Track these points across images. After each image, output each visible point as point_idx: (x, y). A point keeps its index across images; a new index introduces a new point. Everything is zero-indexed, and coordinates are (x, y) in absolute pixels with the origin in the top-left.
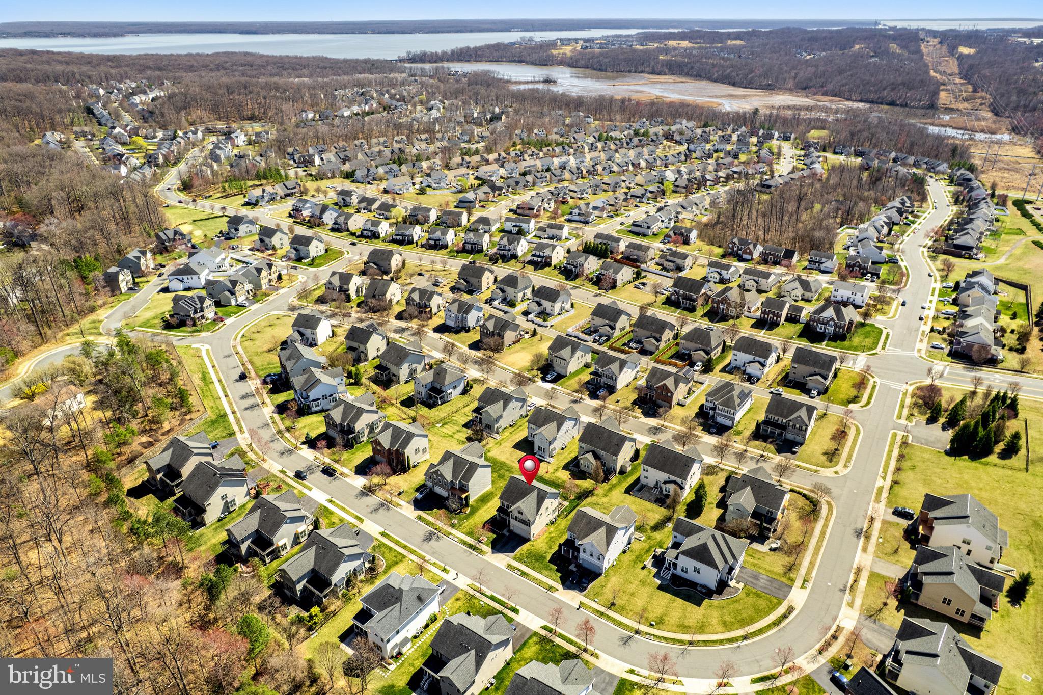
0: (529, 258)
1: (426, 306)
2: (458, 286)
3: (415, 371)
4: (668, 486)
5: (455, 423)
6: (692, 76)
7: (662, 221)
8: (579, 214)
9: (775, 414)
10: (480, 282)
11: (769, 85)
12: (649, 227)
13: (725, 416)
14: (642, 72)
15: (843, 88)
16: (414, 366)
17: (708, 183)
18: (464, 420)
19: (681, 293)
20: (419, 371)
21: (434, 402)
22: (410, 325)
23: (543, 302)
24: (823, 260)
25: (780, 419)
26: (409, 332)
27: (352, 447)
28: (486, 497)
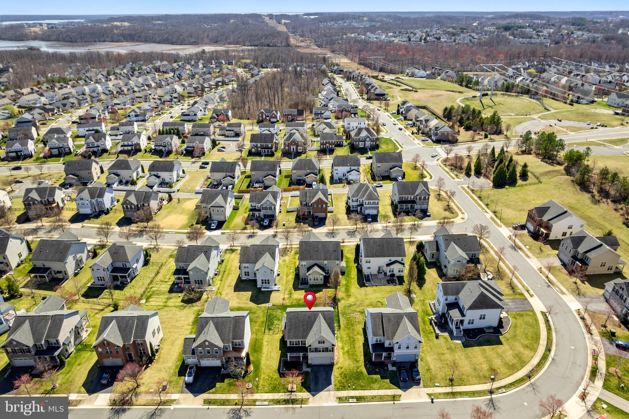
0: (119, 149)
1: (50, 203)
2: (67, 182)
3: (81, 260)
4: (392, 267)
5: (159, 293)
6: (141, 41)
7: (201, 110)
8: (136, 116)
9: (405, 194)
10: (91, 173)
11: (195, 42)
12: (195, 115)
13: (371, 207)
14: (104, 41)
15: (239, 40)
16: (78, 256)
17: (206, 89)
18: (166, 287)
19: (259, 145)
20: (84, 260)
21: (122, 283)
22: (40, 224)
23: (160, 174)
24: (323, 112)
25: (409, 196)
26: (44, 231)
27: (61, 365)
28: (255, 345)
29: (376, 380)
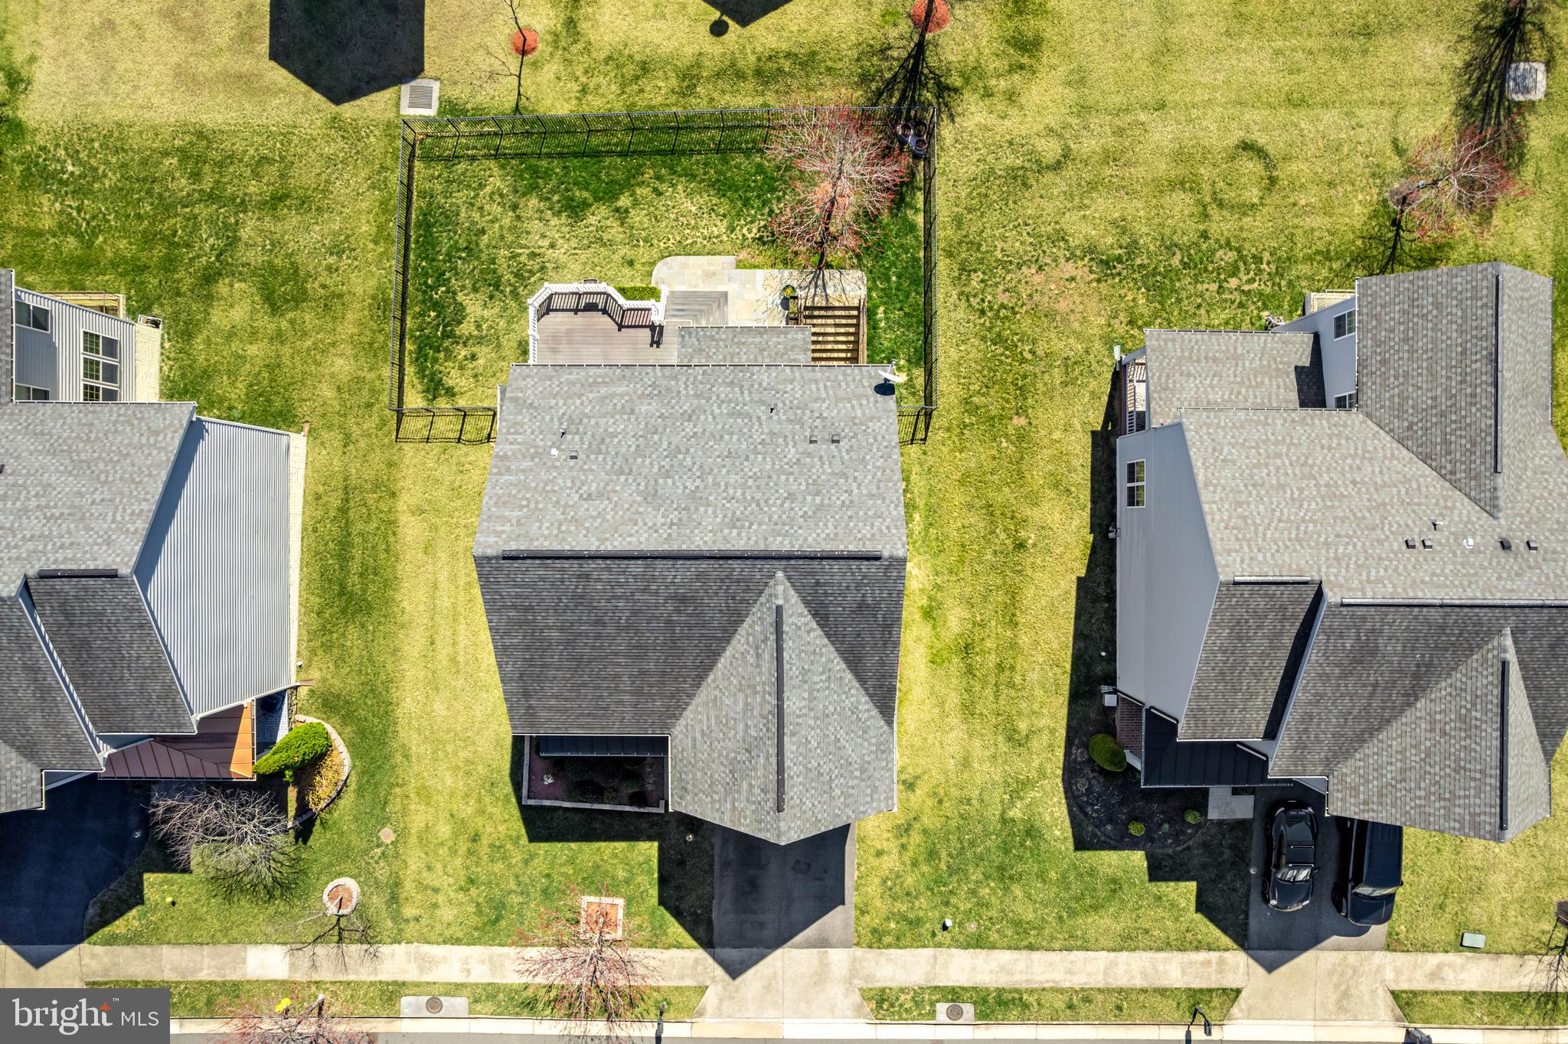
28: (344, 546)
29: (1115, 885)
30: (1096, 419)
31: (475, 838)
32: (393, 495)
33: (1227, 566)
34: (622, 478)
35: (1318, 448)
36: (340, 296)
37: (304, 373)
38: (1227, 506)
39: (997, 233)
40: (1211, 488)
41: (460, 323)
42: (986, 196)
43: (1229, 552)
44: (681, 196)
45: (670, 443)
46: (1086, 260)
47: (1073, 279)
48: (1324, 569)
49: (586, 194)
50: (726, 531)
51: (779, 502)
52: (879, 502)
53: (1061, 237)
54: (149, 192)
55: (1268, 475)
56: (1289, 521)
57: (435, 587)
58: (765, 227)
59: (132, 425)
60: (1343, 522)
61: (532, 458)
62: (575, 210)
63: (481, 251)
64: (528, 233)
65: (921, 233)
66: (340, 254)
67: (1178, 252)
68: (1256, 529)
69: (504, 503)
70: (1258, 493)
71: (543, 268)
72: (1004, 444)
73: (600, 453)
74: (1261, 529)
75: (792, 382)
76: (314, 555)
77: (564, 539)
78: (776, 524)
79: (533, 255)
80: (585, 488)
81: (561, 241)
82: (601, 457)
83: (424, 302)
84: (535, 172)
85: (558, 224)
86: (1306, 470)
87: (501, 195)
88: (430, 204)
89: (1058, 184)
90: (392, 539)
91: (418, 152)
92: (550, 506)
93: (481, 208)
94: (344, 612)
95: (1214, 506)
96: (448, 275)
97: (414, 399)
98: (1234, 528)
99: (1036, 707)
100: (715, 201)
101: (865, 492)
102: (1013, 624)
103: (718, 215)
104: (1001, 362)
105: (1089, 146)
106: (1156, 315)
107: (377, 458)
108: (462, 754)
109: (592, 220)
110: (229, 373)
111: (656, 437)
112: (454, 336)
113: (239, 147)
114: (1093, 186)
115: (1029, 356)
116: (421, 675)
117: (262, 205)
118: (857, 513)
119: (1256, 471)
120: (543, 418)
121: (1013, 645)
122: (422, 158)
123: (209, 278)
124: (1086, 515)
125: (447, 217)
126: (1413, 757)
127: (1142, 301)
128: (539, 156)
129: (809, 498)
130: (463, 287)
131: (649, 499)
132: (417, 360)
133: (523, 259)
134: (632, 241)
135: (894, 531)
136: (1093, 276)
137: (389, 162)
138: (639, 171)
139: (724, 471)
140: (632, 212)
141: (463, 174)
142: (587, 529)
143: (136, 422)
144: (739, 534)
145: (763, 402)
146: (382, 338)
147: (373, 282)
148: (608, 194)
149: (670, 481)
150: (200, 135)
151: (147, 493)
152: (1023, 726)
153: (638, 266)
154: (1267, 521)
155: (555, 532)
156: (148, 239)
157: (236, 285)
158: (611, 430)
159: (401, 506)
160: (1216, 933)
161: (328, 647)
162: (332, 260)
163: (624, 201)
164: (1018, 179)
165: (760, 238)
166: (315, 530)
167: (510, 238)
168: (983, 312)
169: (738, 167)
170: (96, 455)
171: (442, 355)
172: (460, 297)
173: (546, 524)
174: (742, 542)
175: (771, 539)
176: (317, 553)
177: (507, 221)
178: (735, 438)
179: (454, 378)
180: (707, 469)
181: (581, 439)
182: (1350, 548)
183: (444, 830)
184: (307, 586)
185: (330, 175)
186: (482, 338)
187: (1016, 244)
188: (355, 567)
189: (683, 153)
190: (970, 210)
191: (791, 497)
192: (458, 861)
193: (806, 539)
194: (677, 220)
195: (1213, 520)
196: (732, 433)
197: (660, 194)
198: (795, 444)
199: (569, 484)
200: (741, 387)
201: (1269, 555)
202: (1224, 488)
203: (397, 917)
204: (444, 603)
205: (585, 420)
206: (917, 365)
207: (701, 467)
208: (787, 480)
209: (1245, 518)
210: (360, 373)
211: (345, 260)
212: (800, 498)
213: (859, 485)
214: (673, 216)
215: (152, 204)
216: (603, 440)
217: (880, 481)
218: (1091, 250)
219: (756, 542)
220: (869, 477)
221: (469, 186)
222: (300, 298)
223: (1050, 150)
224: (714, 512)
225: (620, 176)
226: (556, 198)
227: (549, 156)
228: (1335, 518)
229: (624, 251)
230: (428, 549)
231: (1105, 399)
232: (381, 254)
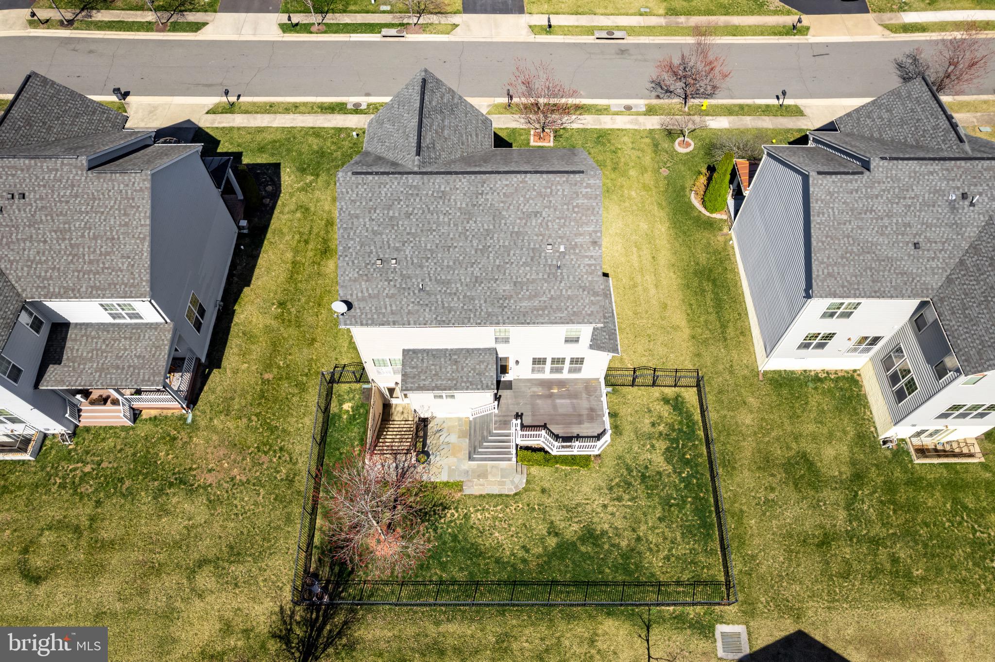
29: (261, 150)
30: (215, 376)
31: (614, 169)
32: (693, 337)
33: (144, 180)
34: (516, 230)
35: (62, 268)
36: (759, 468)
37: (772, 412)
38: (135, 223)
39: (261, 509)
40: (141, 236)
41: (667, 449)
42: (264, 539)
43: (141, 190)
44: (507, 545)
45: (488, 258)
46: (196, 485)
47: (210, 471)
48: (83, 178)
49: (583, 549)
50: (448, 189)
51: (416, 211)
52: (352, 212)
53: (212, 503)
54: (926, 546)
55: (102, 247)
56: (96, 213)
57: (656, 286)
58: (441, 518)
59: (848, 281)
60: (61, 212)
61: (576, 244)
62: (590, 535)
63: (660, 504)
64: (625, 517)
65: (319, 511)
66: (767, 501)
67: (124, 490)
68: (119, 206)
69: (589, 209)
70: (111, 233)
71: (611, 489)
72: (281, 363)
73: (533, 249)
74: (116, 207)
75: (409, 313)
76: (737, 300)
77: (547, 182)
78: (417, 195)
79: (619, 499)
80: (539, 221)
81: (598, 510)
82: (532, 246)
83: (697, 465)
84: (626, 571)
85: (603, 523)
86: (75, 251)
87: (650, 550)
88: (706, 544)
89: (205, 547)
90: (689, 311)
91: (724, 589)
92: (560, 207)
93: (665, 539)
94: (711, 271)
95: (143, 222)
96: (682, 485)
97: (690, 396)
98: (134, 207)
99: (289, 223)
100: (480, 541)
101: (361, 220)
102: (294, 263)
103: (478, 529)
104: (274, 415)
105: (171, 581)
106: (154, 445)
107: (708, 360)
108: (627, 204)
109: (575, 527)
110: (823, 411)
111: (497, 263)
112: (669, 440)
113: (868, 587)
114: (177, 545)
115: (254, 418)
116: (657, 241)
117: (836, 537)
118: (367, 203)
119: (109, 250)
120: (574, 278)
121: (296, 251)
122: (718, 583)
123: (858, 477)
124: (236, 319)
125: (691, 532)
126: (68, 120)
127: (162, 454)
128: (624, 584)
129: (397, 215)
130: (669, 476)
131: (497, 213)
132: (694, 424)
133: (627, 497)
134: (544, 509)
135: (344, 190)
136: (194, 473)
137: (745, 579)
138: (541, 568)
139: (451, 236)
140: (545, 532)
141: (683, 570)
142: (534, 190)
143: (846, 284)
144: (440, 186)
145: (429, 294)
146: (722, 438)
147: (738, 479)
148: (565, 549)
149: (486, 227)
150: (903, 598)
151: (820, 229)
152: (298, 215)
153: (538, 489)
154: (111, 212)
155: (554, 188)
156: (913, 507)
157: (837, 473)
158: (528, 268)
159: (687, 332)
160: (211, 133)
161: (716, 252)
162: (772, 496)
163: (552, 542)
164: (235, 553)
165: (445, 508)
166: (739, 314)
167: (639, 514)
168: (281, 449)
169: (461, 569)
170: (861, 258)
171: (676, 427)
172: (670, 468)
173: (560, 193)
174: (438, 181)
175: (420, 183)
176: (735, 302)
177: (643, 527)
178: (445, 263)
179: (665, 411)
180: (462, 236)
181: (546, 261)
182: (62, 194)
183: (632, 173)
184: (737, 284)
185: (789, 566)
186: (650, 438)
187: (245, 499)
188: (709, 296)
189: (506, 583)
190: (278, 528)
191: (408, 215)
192: (623, 160)
193: (399, 183)
194: (510, 525)
195: (146, 213)
196: (448, 266)
197: (524, 547)
198: (406, 258)
199: (550, 224)
200: (443, 307)
201: (116, 188)
202: (133, 236)
203: (653, 139)
204: (649, 279)
205: (546, 276)
206: (335, 415)
207: (466, 239)
208: (411, 229)
209: (125, 214)
210: (732, 414)
211: (761, 494)
212: (402, 214)
213: (365, 226)
214: (513, 529)
215: (920, 535)
216: (532, 260)
217: (351, 228)
218: (192, 492)
219: (429, 180)
220: (358, 231)
221: (678, 558)
222: (789, 466)
223: (205, 579)
224: (456, 203)
225: (555, 563)
226: (606, 547)
227: (616, 584)
228: (66, 215)
229: (548, 501)
230: (665, 306)
231: (206, 388)
232: (735, 502)
